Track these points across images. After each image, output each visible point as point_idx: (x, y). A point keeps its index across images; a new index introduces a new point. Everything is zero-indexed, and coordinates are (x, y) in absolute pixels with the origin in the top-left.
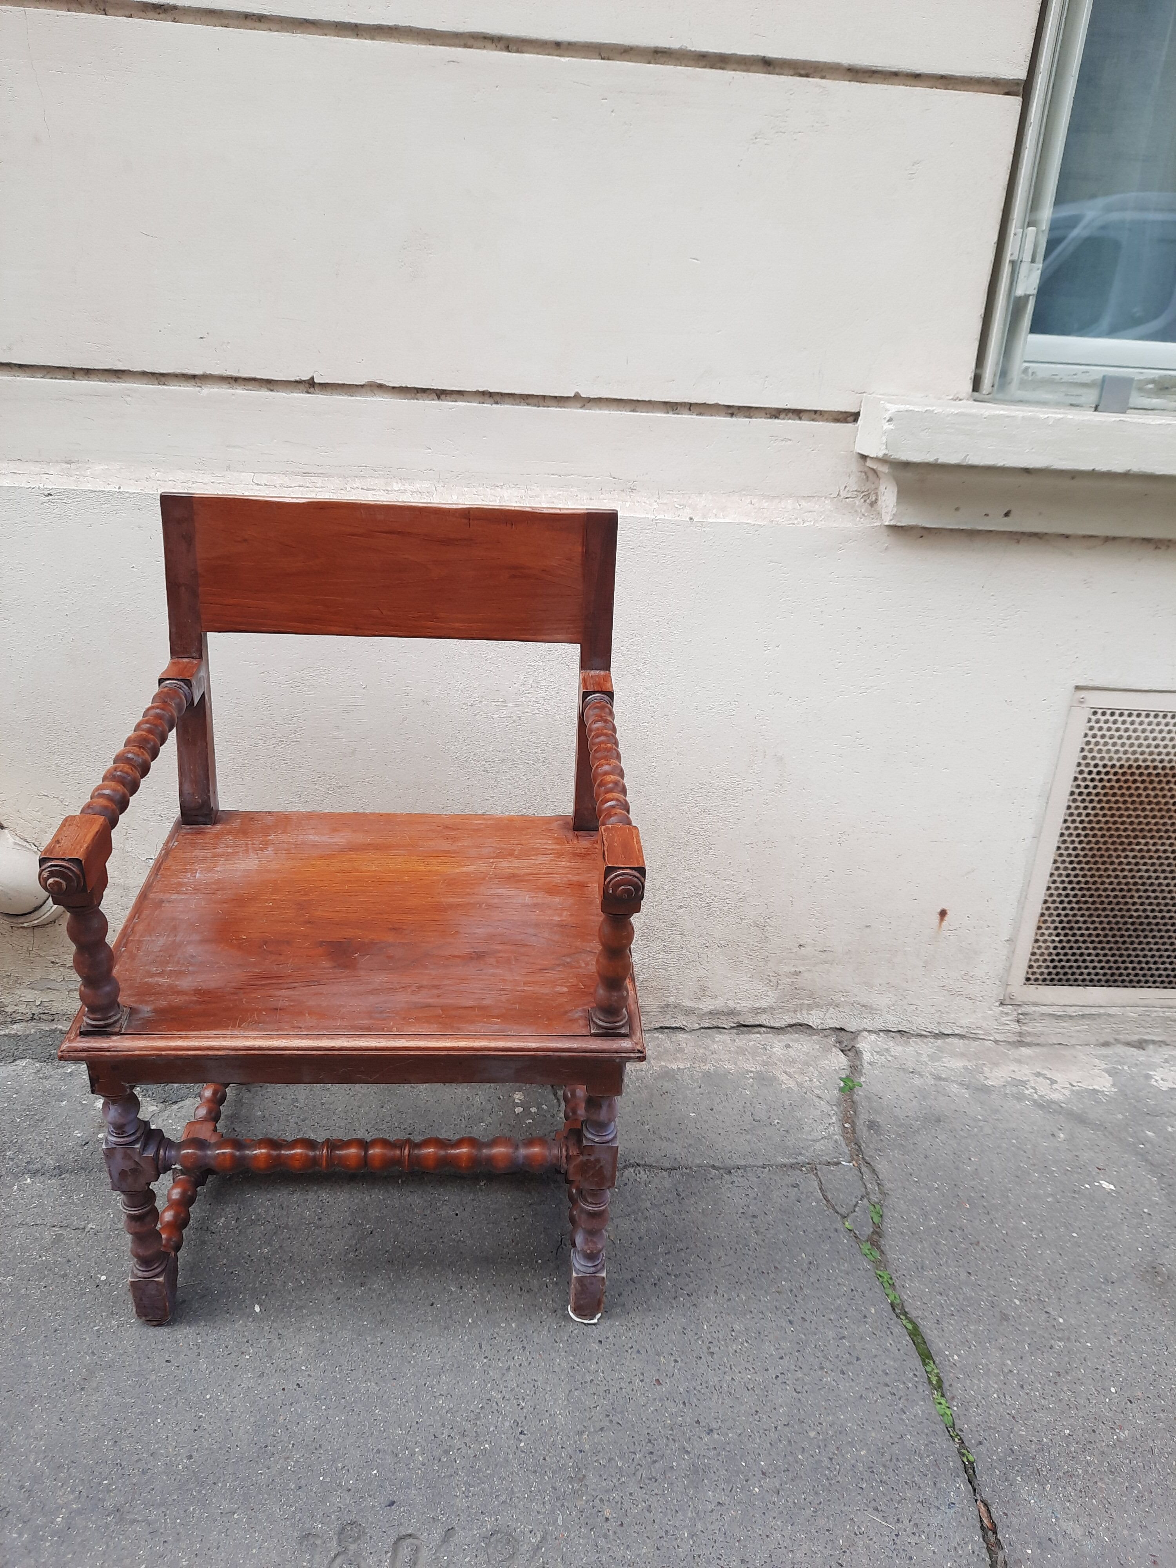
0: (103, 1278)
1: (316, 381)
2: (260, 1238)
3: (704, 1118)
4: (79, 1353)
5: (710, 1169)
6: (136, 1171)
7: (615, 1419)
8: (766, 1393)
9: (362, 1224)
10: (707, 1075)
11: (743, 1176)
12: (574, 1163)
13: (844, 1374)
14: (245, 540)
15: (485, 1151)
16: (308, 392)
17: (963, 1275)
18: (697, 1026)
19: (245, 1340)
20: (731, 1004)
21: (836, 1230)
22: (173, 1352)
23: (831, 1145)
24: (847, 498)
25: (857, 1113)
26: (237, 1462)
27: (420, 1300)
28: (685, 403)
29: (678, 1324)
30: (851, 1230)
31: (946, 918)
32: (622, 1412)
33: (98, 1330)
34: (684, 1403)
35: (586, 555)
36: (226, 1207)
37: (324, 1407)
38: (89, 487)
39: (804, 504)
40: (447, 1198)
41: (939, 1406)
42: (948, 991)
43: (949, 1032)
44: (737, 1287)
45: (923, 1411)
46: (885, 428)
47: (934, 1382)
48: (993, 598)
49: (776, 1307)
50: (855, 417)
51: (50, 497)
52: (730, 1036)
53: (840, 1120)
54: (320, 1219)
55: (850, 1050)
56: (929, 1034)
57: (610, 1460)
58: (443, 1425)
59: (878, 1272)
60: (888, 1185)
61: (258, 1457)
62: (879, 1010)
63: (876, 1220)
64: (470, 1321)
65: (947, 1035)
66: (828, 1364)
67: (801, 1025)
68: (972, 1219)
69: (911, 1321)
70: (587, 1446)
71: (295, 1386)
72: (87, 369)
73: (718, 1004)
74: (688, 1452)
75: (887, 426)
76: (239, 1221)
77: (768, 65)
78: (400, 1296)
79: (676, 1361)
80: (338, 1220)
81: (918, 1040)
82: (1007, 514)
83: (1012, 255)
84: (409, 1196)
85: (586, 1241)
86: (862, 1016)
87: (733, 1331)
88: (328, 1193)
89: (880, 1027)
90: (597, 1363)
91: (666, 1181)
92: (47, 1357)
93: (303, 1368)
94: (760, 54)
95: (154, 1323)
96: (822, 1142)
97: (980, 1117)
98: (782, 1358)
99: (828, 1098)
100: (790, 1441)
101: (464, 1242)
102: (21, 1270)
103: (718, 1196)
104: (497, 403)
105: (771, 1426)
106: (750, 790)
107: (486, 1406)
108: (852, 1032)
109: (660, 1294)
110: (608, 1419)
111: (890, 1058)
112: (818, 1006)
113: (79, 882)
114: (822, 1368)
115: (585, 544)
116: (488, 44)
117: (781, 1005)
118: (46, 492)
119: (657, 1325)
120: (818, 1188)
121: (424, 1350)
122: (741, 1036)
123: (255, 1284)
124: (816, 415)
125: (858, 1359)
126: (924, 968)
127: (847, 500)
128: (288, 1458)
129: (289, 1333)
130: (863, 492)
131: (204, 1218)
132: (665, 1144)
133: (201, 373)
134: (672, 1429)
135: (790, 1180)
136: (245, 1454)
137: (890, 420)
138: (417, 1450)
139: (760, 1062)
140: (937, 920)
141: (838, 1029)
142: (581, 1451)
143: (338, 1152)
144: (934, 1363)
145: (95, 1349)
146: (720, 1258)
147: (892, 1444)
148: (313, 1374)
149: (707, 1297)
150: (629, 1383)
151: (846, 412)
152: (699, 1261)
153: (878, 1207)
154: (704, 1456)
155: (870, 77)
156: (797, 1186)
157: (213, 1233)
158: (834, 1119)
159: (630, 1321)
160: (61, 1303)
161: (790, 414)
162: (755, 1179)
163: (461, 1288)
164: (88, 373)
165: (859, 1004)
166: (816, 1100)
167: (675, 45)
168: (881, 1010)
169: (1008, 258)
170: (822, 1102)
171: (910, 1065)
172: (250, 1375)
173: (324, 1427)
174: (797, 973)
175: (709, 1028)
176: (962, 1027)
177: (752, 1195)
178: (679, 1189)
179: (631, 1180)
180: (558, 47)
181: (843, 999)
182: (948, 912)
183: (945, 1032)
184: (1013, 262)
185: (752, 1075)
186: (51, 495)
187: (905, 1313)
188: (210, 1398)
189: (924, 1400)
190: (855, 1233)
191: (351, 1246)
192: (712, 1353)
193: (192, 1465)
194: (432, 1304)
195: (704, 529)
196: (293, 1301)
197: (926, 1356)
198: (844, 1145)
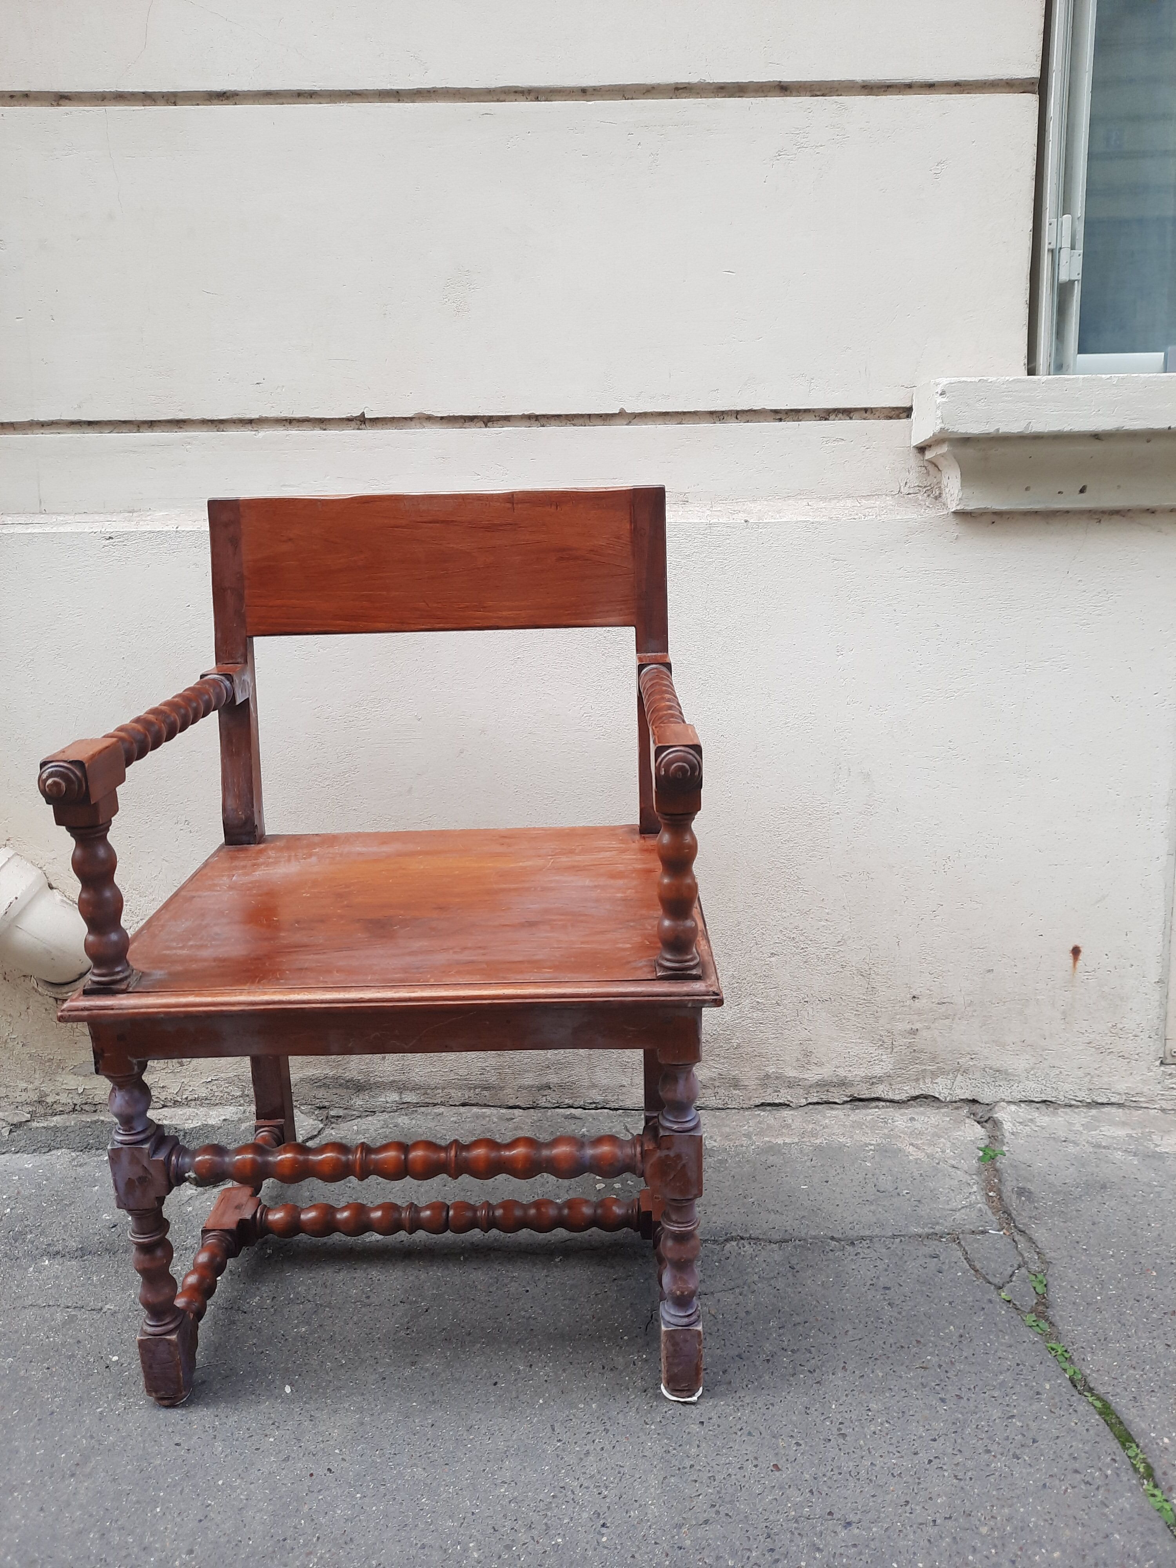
0: (115, 1358)
1: (366, 416)
2: (298, 1318)
3: (818, 1190)
4: (75, 1436)
5: (829, 1241)
6: (144, 1180)
7: (723, 1510)
8: (917, 1481)
9: (416, 1302)
10: (818, 1149)
11: (869, 1247)
12: (651, 1162)
13: (1018, 1459)
14: (290, 539)
15: (545, 1153)
16: (359, 429)
17: (1160, 1348)
18: (804, 1102)
19: (271, 1423)
20: (842, 1072)
21: (990, 1301)
22: (184, 1435)
23: (974, 1214)
24: (909, 494)
25: (1002, 1180)
26: (248, 1557)
27: (481, 1379)
28: (731, 411)
29: (799, 1403)
30: (1009, 1301)
31: (1081, 957)
32: (731, 1502)
33: (101, 1413)
34: (811, 1492)
35: (635, 531)
36: (262, 1287)
37: (358, 1495)
38: (148, 528)
39: (864, 501)
40: (516, 1274)
41: (1152, 1499)
42: (1096, 1049)
43: (1105, 1101)
44: (870, 1363)
45: (1132, 1505)
46: (938, 402)
47: (1142, 1470)
48: (1080, 583)
49: (922, 1384)
50: (907, 412)
51: (111, 540)
52: (844, 1111)
53: (982, 1189)
54: (368, 1297)
55: (988, 1121)
56: (1079, 1104)
57: (718, 1558)
58: (505, 1516)
59: (1049, 1345)
60: (1050, 1255)
61: (274, 1551)
62: (1016, 1076)
63: (1040, 1289)
64: (541, 1401)
65: (1103, 1104)
66: (995, 1446)
67: (926, 1097)
68: (1162, 1287)
69: (1099, 1398)
70: (688, 1542)
71: (326, 1472)
72: (152, 421)
73: (826, 1072)
74: (819, 1550)
75: (940, 400)
76: (275, 1300)
77: (783, 89)
78: (457, 1375)
79: (798, 1444)
80: (389, 1298)
81: (1068, 1110)
82: (1082, 491)
83: (1050, 244)
84: (471, 1273)
85: (675, 1279)
86: (997, 1084)
87: (869, 1410)
88: (379, 1271)
89: (1019, 1097)
90: (698, 1446)
91: (776, 1254)
92: (38, 1442)
93: (337, 1451)
94: (775, 79)
95: (166, 1402)
96: (963, 1211)
97: (1155, 1183)
98: (935, 1440)
99: (966, 1167)
100: (954, 1538)
101: (535, 1319)
102: (25, 1351)
103: (840, 1268)
104: (543, 426)
105: (927, 1519)
106: (838, 813)
107: (559, 1495)
108: (987, 1104)
109: (775, 1371)
110: (714, 1509)
111: (1036, 1129)
112: (943, 1072)
113: (80, 786)
114: (988, 1451)
115: (633, 520)
116: (520, 97)
117: (899, 1072)
118: (108, 536)
119: (772, 1404)
120: (962, 1258)
121: (484, 1432)
122: (857, 1111)
123: (287, 1364)
124: (867, 412)
125: (1034, 1441)
126: (1062, 1021)
127: (909, 496)
128: (311, 1553)
129: (322, 1415)
130: (925, 487)
131: (236, 1297)
132: (772, 1216)
133: (257, 417)
134: (797, 1522)
135: (927, 1250)
136: (258, 1547)
137: (943, 393)
138: (471, 1545)
139: (881, 1135)
140: (1070, 961)
141: (970, 1101)
142: (680, 1548)
143: (373, 1156)
144: (1138, 1446)
145: (94, 1432)
146: (847, 1331)
147: (1096, 1544)
148: (347, 1458)
149: (833, 1374)
150: (740, 1468)
151: (897, 408)
152: (821, 1335)
153: (1040, 1276)
154: (841, 1554)
155: (884, 91)
156: (936, 1256)
157: (245, 1313)
158: (975, 1188)
159: (738, 1400)
160: (63, 1384)
161: (840, 415)
162: (884, 1250)
163: (531, 1366)
164: (151, 424)
165: (991, 1068)
166: (951, 1170)
167: (694, 79)
168: (1018, 1076)
169: (1046, 247)
170: (959, 1172)
171: (1062, 1134)
172: (272, 1459)
173: (357, 1518)
174: (914, 1032)
175: (818, 1103)
176: (1120, 1094)
177: (881, 1266)
178: (792, 1262)
179: (734, 1254)
180: (584, 93)
181: (971, 1063)
182: (1081, 949)
183: (1099, 1101)
184: (1052, 251)
185: (872, 1147)
186: (112, 538)
187: (1091, 1390)
188: (223, 1484)
189: (1130, 1490)
190: (1014, 1304)
191: (402, 1325)
192: (844, 1436)
193: (191, 1561)
194: (495, 1384)
195: (761, 530)
196: (330, 1382)
197: (1125, 1438)
198: (989, 1212)
